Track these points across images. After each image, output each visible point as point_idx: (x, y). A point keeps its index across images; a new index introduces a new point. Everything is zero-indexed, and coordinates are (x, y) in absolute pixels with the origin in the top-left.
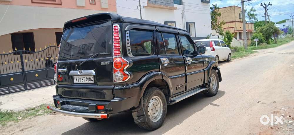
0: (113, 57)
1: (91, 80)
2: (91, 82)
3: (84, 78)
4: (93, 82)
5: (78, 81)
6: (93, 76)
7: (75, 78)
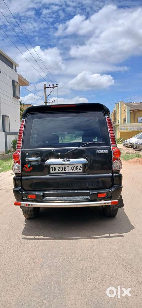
0: (110, 145)
1: (79, 168)
2: (79, 171)
3: (68, 167)
4: (82, 171)
5: (58, 171)
6: (81, 165)
7: (52, 167)
